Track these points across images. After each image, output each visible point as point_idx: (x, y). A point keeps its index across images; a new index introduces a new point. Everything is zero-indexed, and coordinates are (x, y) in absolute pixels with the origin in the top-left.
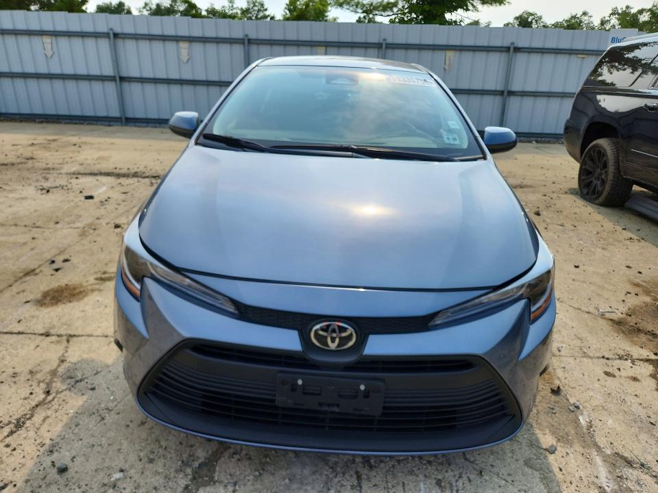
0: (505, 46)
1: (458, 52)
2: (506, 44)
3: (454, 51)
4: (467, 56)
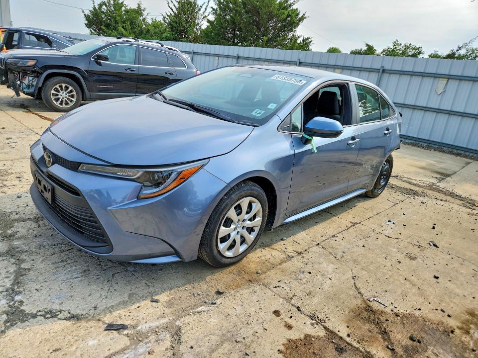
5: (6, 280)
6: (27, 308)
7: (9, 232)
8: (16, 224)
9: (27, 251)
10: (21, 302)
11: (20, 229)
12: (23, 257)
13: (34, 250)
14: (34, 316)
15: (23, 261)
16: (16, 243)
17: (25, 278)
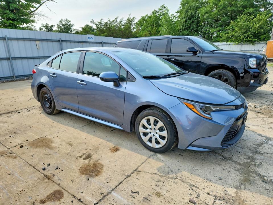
0: (57, 39)
1: (41, 42)
2: (58, 39)
3: (39, 41)
4: (45, 43)
5: (265, 146)
6: (265, 138)
7: (249, 161)
8: (242, 163)
9: (249, 150)
10: (265, 140)
11: (243, 159)
12: (253, 149)
13: (247, 149)
14: (264, 137)
15: (254, 148)
16: (251, 154)
17: (259, 144)
